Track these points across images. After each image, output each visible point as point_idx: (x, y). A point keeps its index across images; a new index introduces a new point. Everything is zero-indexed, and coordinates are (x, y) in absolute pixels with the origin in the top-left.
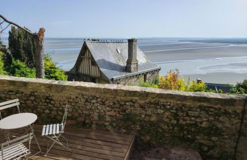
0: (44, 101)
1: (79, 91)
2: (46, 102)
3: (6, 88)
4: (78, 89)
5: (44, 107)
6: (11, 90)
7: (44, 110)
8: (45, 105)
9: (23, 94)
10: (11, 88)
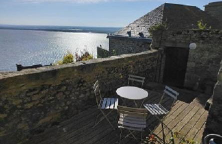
0: (76, 86)
1: (104, 66)
2: (78, 87)
3: (24, 88)
4: (103, 64)
5: (77, 93)
6: (32, 88)
7: (78, 96)
8: (77, 91)
9: (52, 88)
10: (33, 84)
